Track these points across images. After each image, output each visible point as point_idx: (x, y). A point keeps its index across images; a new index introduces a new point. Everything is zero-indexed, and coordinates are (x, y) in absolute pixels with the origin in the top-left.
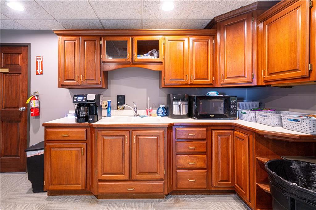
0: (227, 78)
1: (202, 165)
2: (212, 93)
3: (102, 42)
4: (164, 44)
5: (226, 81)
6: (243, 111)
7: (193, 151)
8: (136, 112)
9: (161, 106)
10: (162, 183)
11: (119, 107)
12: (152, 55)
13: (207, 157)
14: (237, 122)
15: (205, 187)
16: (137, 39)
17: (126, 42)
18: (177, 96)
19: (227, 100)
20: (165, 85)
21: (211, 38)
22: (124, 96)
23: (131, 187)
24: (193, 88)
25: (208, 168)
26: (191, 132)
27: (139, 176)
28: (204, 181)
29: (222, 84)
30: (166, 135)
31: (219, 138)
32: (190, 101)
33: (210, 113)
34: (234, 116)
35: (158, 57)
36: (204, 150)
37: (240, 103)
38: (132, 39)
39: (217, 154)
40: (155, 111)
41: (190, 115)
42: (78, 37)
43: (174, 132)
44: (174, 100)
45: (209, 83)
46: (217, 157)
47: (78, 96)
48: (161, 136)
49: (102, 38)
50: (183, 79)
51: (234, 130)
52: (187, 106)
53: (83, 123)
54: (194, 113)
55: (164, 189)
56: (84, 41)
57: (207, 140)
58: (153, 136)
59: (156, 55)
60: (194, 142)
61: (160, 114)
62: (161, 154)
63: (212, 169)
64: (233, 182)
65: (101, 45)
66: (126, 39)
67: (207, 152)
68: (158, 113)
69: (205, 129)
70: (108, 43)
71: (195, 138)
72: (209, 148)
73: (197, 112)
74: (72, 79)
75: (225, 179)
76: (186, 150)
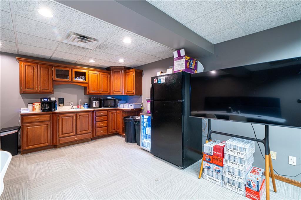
0: (115, 92)
1: (106, 125)
2: (109, 98)
3: (53, 69)
4: (88, 75)
5: (114, 93)
6: (120, 104)
7: (102, 120)
8: (73, 107)
9: (86, 103)
10: (90, 134)
11: (60, 104)
12: (82, 78)
13: (108, 122)
14: (118, 108)
15: (107, 133)
16: (74, 70)
17: (68, 71)
18: (94, 99)
19: (115, 100)
20: (89, 94)
21: (109, 74)
22: (64, 99)
23: (77, 138)
24: (101, 95)
25: (108, 126)
26: (101, 113)
27: (80, 133)
28: (107, 131)
29: (113, 94)
30: (92, 115)
31: (112, 114)
32: (100, 101)
33: (108, 105)
34: (117, 106)
35: (85, 80)
36: (106, 119)
37: (119, 101)
38: (72, 70)
39: (111, 120)
40: (82, 106)
41: (100, 107)
42: (37, 65)
43: (94, 113)
44: (93, 100)
45: (108, 93)
46: (111, 121)
47: (44, 98)
48: (90, 115)
49: (53, 67)
50: (97, 91)
51: (117, 111)
52: (99, 103)
53: (48, 112)
54: (102, 106)
55: (91, 136)
56: (41, 67)
57: (107, 115)
58: (86, 115)
59: (83, 78)
60: (103, 117)
61: (85, 107)
62: (90, 122)
63: (109, 126)
64: (116, 130)
65: (52, 71)
66: (68, 70)
67: (108, 120)
68: (84, 107)
69: (107, 111)
70: (57, 70)
71: (103, 115)
72: (108, 119)
73: (103, 105)
74: (32, 88)
75: (114, 129)
76: (100, 120)
